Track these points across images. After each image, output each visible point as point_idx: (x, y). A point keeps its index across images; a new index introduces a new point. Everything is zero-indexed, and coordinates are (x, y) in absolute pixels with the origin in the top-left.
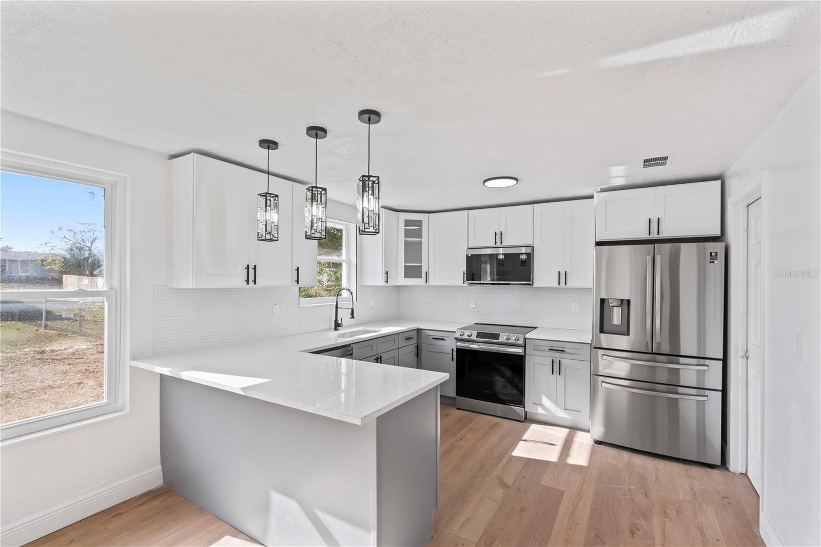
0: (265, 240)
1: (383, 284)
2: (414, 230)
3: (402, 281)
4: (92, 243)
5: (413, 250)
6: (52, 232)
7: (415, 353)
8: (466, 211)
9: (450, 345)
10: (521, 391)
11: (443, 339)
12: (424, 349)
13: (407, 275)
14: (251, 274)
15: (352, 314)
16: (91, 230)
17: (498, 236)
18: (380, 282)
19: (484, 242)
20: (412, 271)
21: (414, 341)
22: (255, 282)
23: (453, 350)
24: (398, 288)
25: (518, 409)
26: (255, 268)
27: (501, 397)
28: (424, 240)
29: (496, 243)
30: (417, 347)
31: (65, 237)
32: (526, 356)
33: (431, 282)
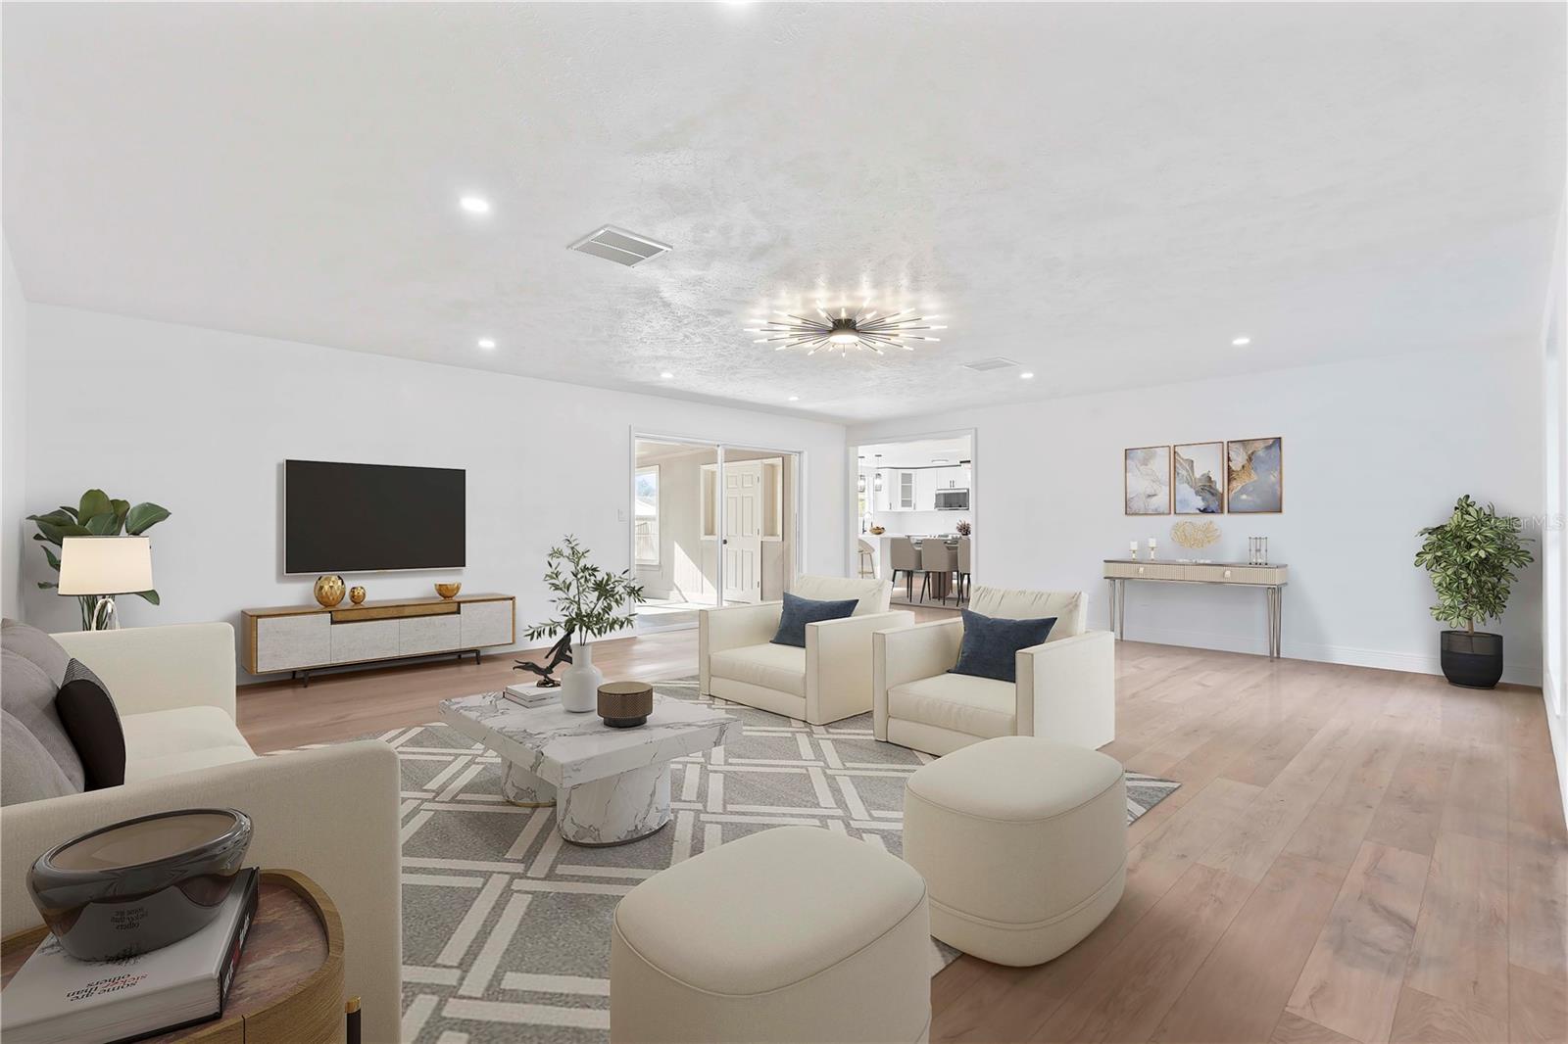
1: (888, 510)
2: (906, 478)
3: (900, 509)
5: (906, 490)
8: (935, 468)
13: (903, 506)
17: (951, 483)
18: (887, 509)
19: (945, 486)
20: (906, 503)
24: (900, 513)
28: (913, 485)
29: (951, 486)
33: (917, 510)
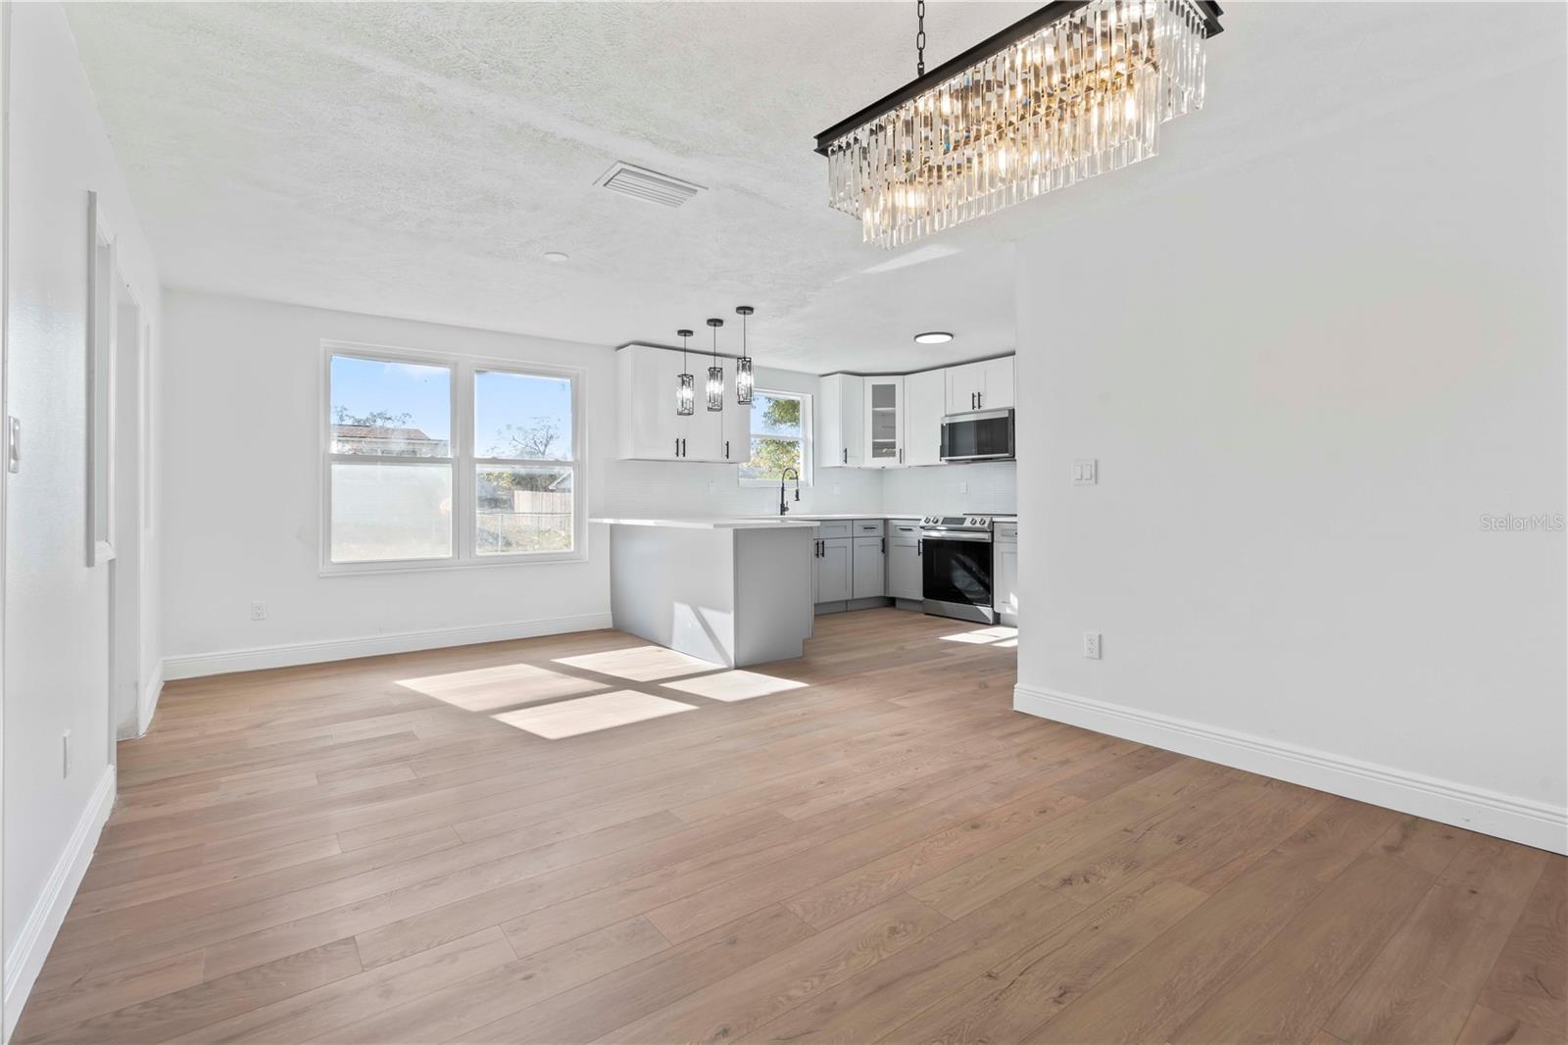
0: (685, 414)
1: (840, 464)
2: (884, 396)
3: (870, 461)
4: (546, 446)
5: (884, 422)
6: (499, 432)
7: (880, 548)
8: (943, 370)
9: (918, 535)
10: (988, 588)
11: (910, 530)
12: (892, 542)
13: (876, 454)
14: (681, 446)
15: (797, 496)
16: (544, 426)
17: (977, 399)
18: (838, 461)
20: (882, 448)
21: (879, 532)
22: (684, 455)
23: (919, 542)
24: (861, 469)
25: (986, 611)
26: (684, 442)
27: (968, 596)
28: (898, 410)
29: (974, 407)
30: (883, 540)
31: (514, 439)
32: (995, 544)
33: (906, 462)
